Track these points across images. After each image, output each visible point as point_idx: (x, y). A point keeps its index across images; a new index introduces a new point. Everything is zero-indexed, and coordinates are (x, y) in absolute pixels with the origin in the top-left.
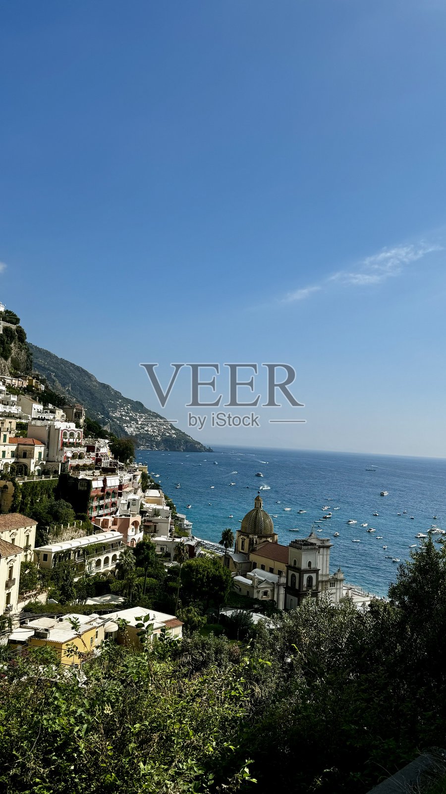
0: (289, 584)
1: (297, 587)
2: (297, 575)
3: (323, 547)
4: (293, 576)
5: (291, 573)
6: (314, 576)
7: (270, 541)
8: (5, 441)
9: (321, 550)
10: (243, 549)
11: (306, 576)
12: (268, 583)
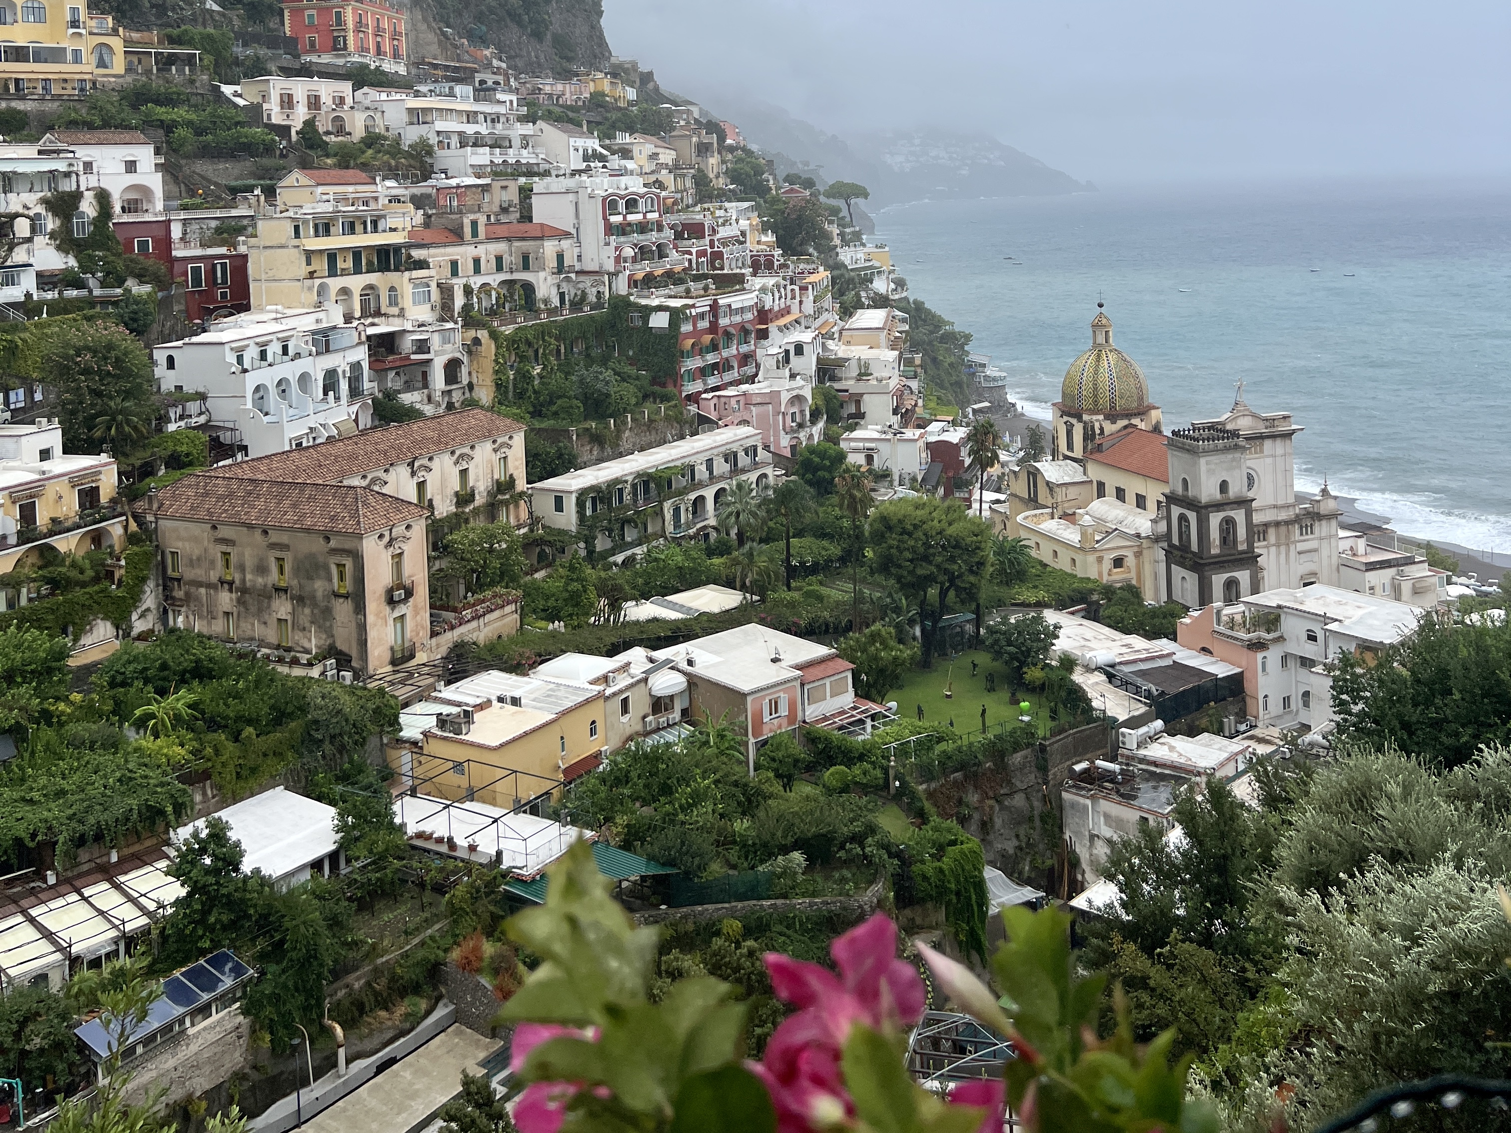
0: (1175, 541)
1: (1194, 547)
2: (1192, 516)
3: (1273, 437)
4: (1182, 518)
5: (1176, 511)
6: (1239, 516)
7: (1142, 426)
8: (475, 234)
9: (1268, 443)
10: (1070, 447)
11: (1215, 520)
12: (1124, 535)
